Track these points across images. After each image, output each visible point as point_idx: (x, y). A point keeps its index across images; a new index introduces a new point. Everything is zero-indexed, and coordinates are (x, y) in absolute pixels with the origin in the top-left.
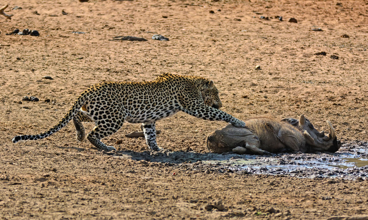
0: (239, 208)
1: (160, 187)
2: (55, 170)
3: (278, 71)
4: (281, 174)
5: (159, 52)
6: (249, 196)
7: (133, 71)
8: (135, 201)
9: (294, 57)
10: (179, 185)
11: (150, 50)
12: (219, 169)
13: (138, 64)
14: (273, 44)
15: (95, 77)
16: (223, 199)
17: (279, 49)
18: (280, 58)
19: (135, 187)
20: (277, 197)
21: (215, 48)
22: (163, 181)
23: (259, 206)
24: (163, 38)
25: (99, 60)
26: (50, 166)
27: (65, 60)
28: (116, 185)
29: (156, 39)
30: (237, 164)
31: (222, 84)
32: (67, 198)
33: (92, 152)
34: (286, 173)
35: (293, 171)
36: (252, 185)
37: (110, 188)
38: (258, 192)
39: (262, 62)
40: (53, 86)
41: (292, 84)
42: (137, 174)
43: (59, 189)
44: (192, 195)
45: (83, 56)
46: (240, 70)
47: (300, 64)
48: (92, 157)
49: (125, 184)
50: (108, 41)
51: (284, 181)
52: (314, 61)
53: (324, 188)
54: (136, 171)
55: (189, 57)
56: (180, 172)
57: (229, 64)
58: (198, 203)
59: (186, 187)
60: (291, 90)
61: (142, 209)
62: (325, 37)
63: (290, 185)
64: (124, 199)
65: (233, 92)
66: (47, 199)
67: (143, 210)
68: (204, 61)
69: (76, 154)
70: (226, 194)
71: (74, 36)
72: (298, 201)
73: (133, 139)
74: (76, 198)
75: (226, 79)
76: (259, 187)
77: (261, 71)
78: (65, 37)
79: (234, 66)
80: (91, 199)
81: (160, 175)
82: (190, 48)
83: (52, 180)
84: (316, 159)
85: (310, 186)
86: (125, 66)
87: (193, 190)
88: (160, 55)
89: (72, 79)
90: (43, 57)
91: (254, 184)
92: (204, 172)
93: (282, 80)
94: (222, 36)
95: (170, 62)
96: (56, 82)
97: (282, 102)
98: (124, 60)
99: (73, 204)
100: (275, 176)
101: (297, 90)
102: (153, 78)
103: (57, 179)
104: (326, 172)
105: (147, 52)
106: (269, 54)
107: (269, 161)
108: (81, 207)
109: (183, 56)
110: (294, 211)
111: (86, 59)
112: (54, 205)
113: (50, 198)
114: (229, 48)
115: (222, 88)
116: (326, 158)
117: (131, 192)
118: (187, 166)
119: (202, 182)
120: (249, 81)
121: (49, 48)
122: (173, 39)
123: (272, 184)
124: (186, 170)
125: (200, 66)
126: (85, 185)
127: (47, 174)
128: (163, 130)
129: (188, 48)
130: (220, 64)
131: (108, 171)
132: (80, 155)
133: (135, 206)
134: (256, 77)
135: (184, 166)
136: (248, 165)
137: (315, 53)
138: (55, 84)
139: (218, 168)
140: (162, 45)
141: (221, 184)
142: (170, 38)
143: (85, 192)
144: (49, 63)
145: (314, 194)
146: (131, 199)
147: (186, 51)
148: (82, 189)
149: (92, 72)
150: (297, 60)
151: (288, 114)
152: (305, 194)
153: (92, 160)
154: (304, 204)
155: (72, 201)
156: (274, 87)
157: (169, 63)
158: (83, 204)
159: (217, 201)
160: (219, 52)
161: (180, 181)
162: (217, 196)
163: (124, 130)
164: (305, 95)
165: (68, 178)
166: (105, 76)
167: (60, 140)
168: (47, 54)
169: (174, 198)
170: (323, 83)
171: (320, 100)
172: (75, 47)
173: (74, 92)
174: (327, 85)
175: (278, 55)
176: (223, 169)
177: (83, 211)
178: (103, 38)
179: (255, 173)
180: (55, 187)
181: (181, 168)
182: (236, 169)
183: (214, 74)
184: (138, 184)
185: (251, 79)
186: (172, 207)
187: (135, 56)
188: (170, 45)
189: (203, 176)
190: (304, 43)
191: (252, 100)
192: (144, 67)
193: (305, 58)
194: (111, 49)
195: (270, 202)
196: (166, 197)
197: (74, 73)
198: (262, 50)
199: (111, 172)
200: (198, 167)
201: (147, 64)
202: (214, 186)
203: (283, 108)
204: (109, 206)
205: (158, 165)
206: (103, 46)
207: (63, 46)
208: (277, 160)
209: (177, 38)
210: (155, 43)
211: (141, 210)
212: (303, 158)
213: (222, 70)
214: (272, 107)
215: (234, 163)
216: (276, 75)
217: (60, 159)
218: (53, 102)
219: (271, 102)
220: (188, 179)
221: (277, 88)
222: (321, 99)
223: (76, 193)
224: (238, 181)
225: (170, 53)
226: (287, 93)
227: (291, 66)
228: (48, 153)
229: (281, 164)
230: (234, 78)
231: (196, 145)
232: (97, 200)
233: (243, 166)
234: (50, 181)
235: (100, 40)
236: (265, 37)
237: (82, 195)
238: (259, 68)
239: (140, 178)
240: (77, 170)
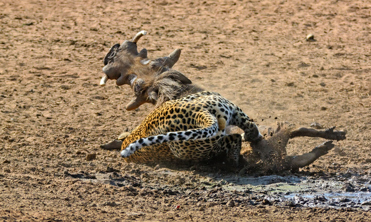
3: (342, 42)
5: (154, 13)
9: (367, 20)
11: (139, 10)
13: (120, 32)
15: (51, 53)
17: (345, 7)
18: (346, 22)
21: (242, 7)
22: (160, 219)
25: (58, 26)
27: (4, 27)
31: (254, 64)
33: (47, 172)
34: (355, 206)
35: (366, 202)
39: (317, 28)
41: (364, 64)
45: (34, 21)
46: (283, 42)
48: (48, 181)
51: (353, 218)
54: (117, 203)
55: (200, 22)
56: (187, 204)
57: (265, 32)
60: (364, 73)
65: (271, 76)
68: (224, 28)
69: (22, 176)
73: (113, 153)
75: (260, 56)
77: (316, 43)
79: (272, 35)
81: (156, 209)
82: (203, 8)
86: (100, 36)
88: (155, 18)
89: (16, 57)
92: (225, 204)
95: (171, 29)
97: (349, 93)
98: (99, 27)
100: (338, 211)
105: (134, 13)
106: (328, 16)
107: (328, 186)
109: (191, 20)
111: (38, 26)
114: (265, 7)
115: (254, 71)
118: (198, 194)
119: (222, 220)
120: (297, 60)
124: (197, 201)
125: (219, 36)
129: (199, 7)
130: (250, 32)
131: (73, 202)
132: (29, 178)
134: (307, 52)
135: (193, 195)
136: (296, 192)
139: (248, 197)
147: (196, 11)
149: (47, 46)
151: (358, 112)
153: (47, 186)
156: (337, 69)
157: (169, 31)
160: (249, 13)
161: (187, 218)
163: (99, 138)
165: (10, 214)
166: (68, 52)
172: (21, 6)
173: (19, 78)
175: (342, 18)
176: (255, 199)
179: (305, 205)
181: (188, 198)
182: (277, 199)
183: (241, 49)
185: (299, 56)
187: (116, 20)
188: (171, 2)
189: (224, 211)
191: (301, 89)
194: (78, 10)
197: (20, 47)
198: (317, 10)
199: (77, 205)
200: (215, 196)
203: (350, 102)
205: (152, 193)
206: (64, 5)
213: (253, 42)
214: (333, 101)
216: (339, 49)
219: (332, 93)
220: (199, 215)
221: (341, 69)
225: (171, 16)
226: (357, 77)
227: (362, 34)
229: (347, 191)
230: (272, 54)
233: (288, 194)
238: (312, 38)
239: (124, 214)
240: (23, 202)
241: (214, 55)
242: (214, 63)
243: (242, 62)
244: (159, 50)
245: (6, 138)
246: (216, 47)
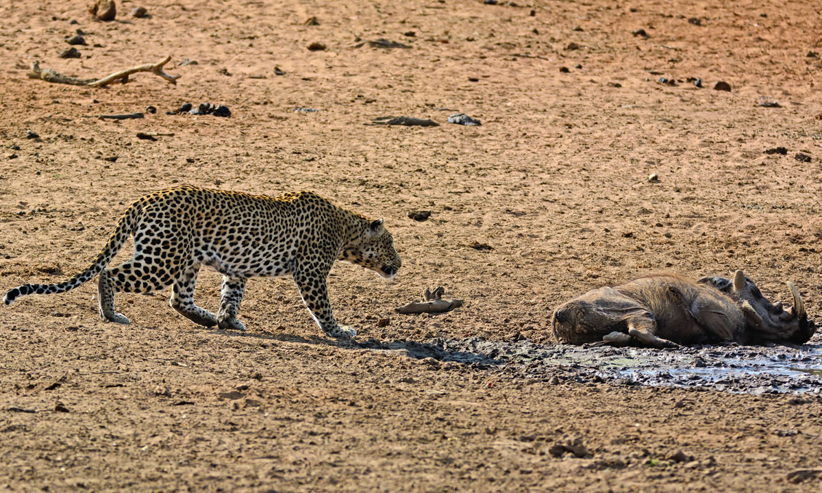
0: (614, 451)
1: (462, 410)
2: (258, 377)
3: (693, 184)
4: (698, 386)
5: (462, 148)
6: (635, 429)
7: (411, 184)
8: (414, 437)
9: (723, 157)
10: (500, 407)
11: (444, 143)
13: (420, 170)
14: (684, 131)
15: (336, 196)
16: (584, 434)
17: (695, 141)
18: (697, 160)
19: (414, 411)
20: (689, 430)
21: (570, 140)
22: (468, 399)
23: (655, 448)
24: (469, 120)
25: (344, 163)
27: (279, 163)
28: (376, 407)
29: (455, 122)
31: (584, 210)
32: (282, 430)
35: (720, 380)
36: (641, 408)
37: (365, 411)
38: (652, 420)
39: (662, 166)
41: (719, 210)
42: (417, 384)
43: (266, 414)
44: (523, 425)
45: (315, 156)
46: (619, 183)
47: (736, 172)
48: (331, 352)
49: (395, 403)
50: (363, 127)
51: (704, 400)
52: (763, 164)
53: (781, 413)
54: (415, 379)
55: (519, 158)
56: (500, 381)
57: (598, 171)
58: (535, 441)
59: (513, 410)
60: (718, 221)
61: (427, 453)
62: (785, 120)
63: (714, 406)
64: (392, 434)
65: (605, 225)
66: (243, 433)
67: (429, 455)
68: (548, 166)
69: (300, 345)
70: (590, 425)
71: (297, 117)
72: (731, 438)
73: (411, 318)
74: (299, 431)
75: (592, 200)
76: (655, 411)
77: (660, 184)
78: (281, 118)
79: (606, 175)
80: (328, 434)
81: (463, 387)
82: (522, 141)
83: (254, 397)
84: (765, 356)
85: (753, 409)
86: (396, 175)
87: (527, 415)
88: (464, 153)
90: (238, 157)
91: (644, 404)
92: (547, 381)
93: (699, 202)
94: (585, 116)
95: (483, 167)
97: (701, 246)
98: (395, 163)
99: (293, 443)
100: (686, 390)
101: (730, 221)
102: (449, 197)
103: (264, 394)
104: (785, 383)
105: (438, 147)
106: (675, 152)
107: (673, 360)
108: (309, 448)
109: (508, 155)
110: (722, 458)
111: (321, 162)
112: (256, 445)
113: (250, 430)
114: (598, 140)
115: (584, 218)
116: (786, 354)
117: (405, 420)
118: (514, 369)
119: (543, 400)
120: (637, 205)
121: (249, 141)
122: (490, 122)
123: (680, 405)
124: (512, 377)
125: (541, 175)
126: (317, 406)
127: (245, 384)
128: (467, 300)
129: (517, 140)
130: (579, 171)
131: (362, 378)
132: (307, 347)
133: (414, 447)
134: (649, 196)
135: (508, 370)
136: (634, 367)
137: (765, 150)
140: (467, 134)
141: (580, 404)
142: (483, 121)
143: (316, 420)
144: (249, 169)
145: (763, 425)
146: (406, 434)
147: (513, 145)
148: (311, 414)
149: (331, 187)
150: (729, 164)
151: (712, 269)
152: (744, 425)
153: (330, 358)
154: (743, 445)
155: (291, 436)
156: (685, 216)
157: (481, 169)
158: (312, 443)
159: (572, 438)
160: (578, 147)
161: (500, 398)
162: (572, 429)
163: (394, 300)
164: (745, 231)
165: (285, 392)
166: (356, 194)
167: (269, 319)
168: (245, 152)
169: (488, 431)
170: (780, 208)
171: (775, 242)
172: (300, 138)
174: (789, 213)
175: (693, 154)
176: (584, 375)
177: (313, 456)
178: (354, 120)
179: (646, 383)
180: (260, 410)
181: (502, 373)
182: (610, 376)
183: (568, 191)
184: (420, 404)
185: (639, 201)
186: (486, 448)
187: (415, 155)
188: (484, 133)
189: (546, 390)
190: (745, 131)
191: (641, 240)
192: (431, 176)
193: (745, 160)
194: (368, 143)
195: (676, 441)
196: (473, 430)
198: (662, 144)
199: (367, 381)
200: (535, 371)
201: (438, 171)
202: (566, 409)
203: (701, 257)
204: (363, 447)
205: (457, 367)
206: (353, 136)
207: (276, 135)
208: (691, 359)
209: (497, 120)
210: (453, 130)
211: (425, 455)
212: (740, 355)
213: (583, 183)
214: (681, 255)
215: (605, 364)
216: (688, 193)
217: (269, 355)
219: (679, 246)
220: (515, 394)
221: (691, 217)
222: (777, 240)
223: (298, 421)
224: (612, 398)
225: (483, 150)
226: (710, 227)
227: (717, 174)
228: (246, 344)
229: (697, 366)
230: (607, 198)
231: (532, 328)
232: (340, 435)
233: (624, 369)
234: (249, 397)
235: (348, 124)
236: (668, 118)
237: (311, 425)
238: (655, 178)
239: (423, 393)
240: (300, 378)
241: (535, 198)
242: (535, 208)
243: (570, 208)
244: (467, 192)
245: (280, 299)
246: (538, 189)
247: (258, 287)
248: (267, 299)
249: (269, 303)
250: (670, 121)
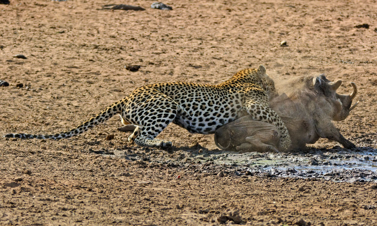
0: (260, 219)
1: (161, 193)
2: (29, 173)
3: (309, 47)
4: (313, 177)
5: (160, 24)
6: (273, 205)
7: (127, 48)
8: (130, 211)
9: (328, 30)
10: (185, 191)
11: (148, 21)
12: (235, 171)
13: (133, 39)
14: (303, 14)
15: (79, 55)
16: (240, 208)
17: (311, 20)
18: (312, 32)
19: (130, 194)
20: (307, 206)
21: (230, 19)
22: (165, 186)
23: (286, 218)
24: (165, 6)
25: (84, 34)
26: (23, 167)
27: (42, 34)
28: (106, 191)
29: (156, 8)
30: (258, 165)
31: (240, 64)
32: (44, 207)
33: (75, 150)
34: (319, 176)
35: (327, 173)
36: (276, 191)
37: (98, 195)
38: (284, 200)
39: (289, 36)
40: (27, 67)
41: (326, 64)
42: (132, 177)
43: (34, 197)
44: (201, 203)
45: (65, 30)
46: (262, 47)
47: (336, 40)
48: (76, 156)
49: (118, 190)
50: (96, 11)
51: (317, 186)
52: (354, 35)
53: (367, 194)
54: (131, 174)
55: (197, 31)
56: (186, 175)
57: (248, 39)
58: (209, 213)
59: (194, 193)
61: (139, 221)
62: (368, 6)
63: (324, 190)
64: (116, 209)
66: (19, 209)
67: (140, 223)
68: (216, 36)
69: (56, 152)
70: (244, 203)
71: (53, 4)
72: (334, 211)
73: (127, 134)
74: (55, 208)
75: (244, 58)
76: (285, 193)
77: (288, 48)
78: (42, 5)
79: (253, 42)
80: (74, 209)
81: (162, 178)
82: (199, 20)
83: (26, 186)
84: (356, 158)
85: (349, 192)
86: (118, 42)
87: (203, 197)
88: (162, 28)
89: (51, 58)
90: (15, 30)
91: (278, 189)
92: (216, 174)
93: (313, 59)
94: (239, 4)
95: (174, 37)
96: (30, 62)
98: (117, 34)
99: (52, 215)
100: (305, 180)
101: (333, 71)
102: (152, 56)
103: (32, 184)
104: (369, 175)
105: (144, 24)
106: (298, 27)
107: (297, 161)
108: (62, 219)
109: (190, 29)
110: (328, 223)
111: (69, 33)
112: (28, 217)
113: (24, 207)
114: (248, 19)
116: (369, 156)
117: (124, 200)
118: (195, 167)
119: (213, 187)
120: (273, 61)
121: (21, 20)
122: (178, 7)
123: (301, 190)
124: (194, 172)
125: (211, 42)
126: (67, 192)
127: (20, 178)
129: (196, 19)
130: (236, 39)
131: (96, 173)
132: (61, 153)
133: (130, 217)
134: (281, 55)
135: (191, 168)
136: (272, 165)
137: (355, 25)
138: (29, 64)
139: (234, 169)
140: (163, 15)
141: (237, 189)
142: (173, 7)
143: (67, 200)
144: (22, 38)
145: (355, 202)
146: (125, 209)
147: (193, 23)
148: (63, 197)
149: (75, 49)
150: (332, 34)
152: (343, 202)
153: (76, 160)
154: (342, 215)
155: (50, 211)
157: (172, 38)
158: (64, 216)
159: (232, 211)
160: (235, 24)
161: (186, 186)
162: (233, 205)
163: (117, 123)
164: (343, 77)
165: (46, 183)
166: (92, 55)
168: (19, 27)
169: (178, 207)
170: (365, 63)
171: (362, 85)
172: (55, 18)
173: (53, 75)
174: (370, 66)
175: (309, 28)
176: (240, 170)
177: (65, 223)
178: (90, 7)
179: (280, 175)
180: (30, 194)
181: (187, 170)
182: (257, 171)
183: (229, 52)
184: (134, 190)
185: (275, 58)
186: (177, 218)
187: (130, 29)
188: (174, 15)
189: (216, 180)
190: (342, 13)
192: (141, 42)
193: (342, 32)
194: (100, 21)
195: (299, 213)
196: (168, 206)
197: (54, 51)
198: (289, 22)
199: (99, 175)
200: (208, 168)
201: (144, 40)
202: (229, 192)
204: (97, 218)
205: (158, 166)
206: (89, 17)
207: (39, 16)
208: (308, 160)
209: (183, 6)
210: (154, 13)
211: (138, 223)
212: (340, 157)
213: (238, 47)
215: (254, 163)
216: (306, 53)
217: (36, 159)
218: (27, 87)
220: (196, 183)
221: (308, 69)
222: (363, 83)
223: (55, 201)
224: (259, 186)
225: (174, 26)
227: (325, 41)
228: (21, 151)
229: (312, 164)
230: (254, 57)
231: (206, 141)
232: (82, 210)
233: (266, 167)
234: (23, 186)
235: (86, 9)
236: (293, 5)
237: (63, 203)
238: (285, 44)
239: (136, 183)
240: (57, 173)
241: (208, 57)
242: (208, 63)
243: (230, 63)
244: (164, 53)
245: (43, 122)
246: (209, 51)
247: (28, 115)
248: (34, 122)
249: (35, 125)
250: (294, 7)
